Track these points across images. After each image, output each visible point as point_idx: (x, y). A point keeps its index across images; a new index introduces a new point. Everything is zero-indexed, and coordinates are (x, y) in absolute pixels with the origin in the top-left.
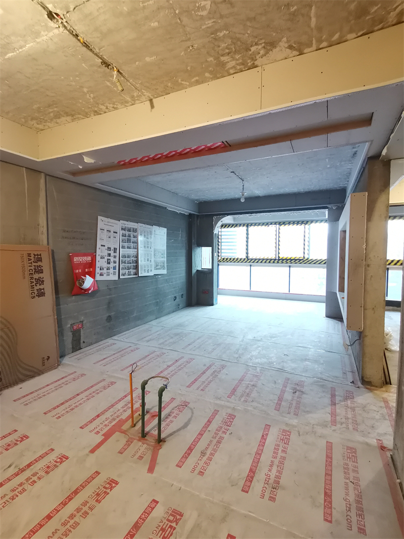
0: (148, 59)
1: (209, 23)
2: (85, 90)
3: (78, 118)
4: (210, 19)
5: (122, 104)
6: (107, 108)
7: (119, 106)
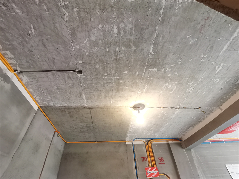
0: (208, 100)
1: (222, 81)
2: (193, 117)
3: (195, 126)
4: (221, 81)
5: (207, 115)
6: (203, 118)
7: (207, 116)
